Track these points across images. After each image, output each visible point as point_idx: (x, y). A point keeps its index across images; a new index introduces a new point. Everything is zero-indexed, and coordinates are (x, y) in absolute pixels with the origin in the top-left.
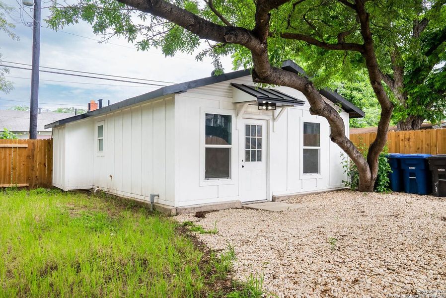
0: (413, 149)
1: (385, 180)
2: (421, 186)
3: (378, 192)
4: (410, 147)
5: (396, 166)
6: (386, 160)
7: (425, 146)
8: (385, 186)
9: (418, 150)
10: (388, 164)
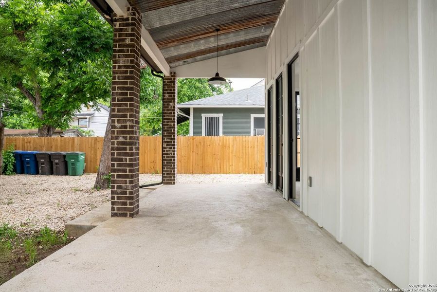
0: (32, 148)
1: (11, 167)
2: (33, 169)
3: (6, 174)
4: (31, 147)
5: (19, 159)
6: (12, 155)
7: (38, 147)
8: (11, 171)
9: (35, 149)
10: (13, 158)
